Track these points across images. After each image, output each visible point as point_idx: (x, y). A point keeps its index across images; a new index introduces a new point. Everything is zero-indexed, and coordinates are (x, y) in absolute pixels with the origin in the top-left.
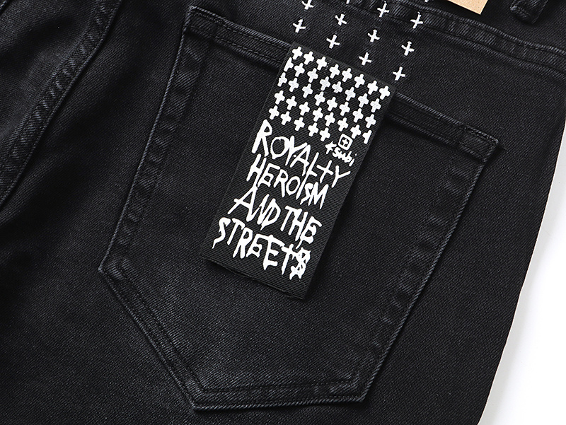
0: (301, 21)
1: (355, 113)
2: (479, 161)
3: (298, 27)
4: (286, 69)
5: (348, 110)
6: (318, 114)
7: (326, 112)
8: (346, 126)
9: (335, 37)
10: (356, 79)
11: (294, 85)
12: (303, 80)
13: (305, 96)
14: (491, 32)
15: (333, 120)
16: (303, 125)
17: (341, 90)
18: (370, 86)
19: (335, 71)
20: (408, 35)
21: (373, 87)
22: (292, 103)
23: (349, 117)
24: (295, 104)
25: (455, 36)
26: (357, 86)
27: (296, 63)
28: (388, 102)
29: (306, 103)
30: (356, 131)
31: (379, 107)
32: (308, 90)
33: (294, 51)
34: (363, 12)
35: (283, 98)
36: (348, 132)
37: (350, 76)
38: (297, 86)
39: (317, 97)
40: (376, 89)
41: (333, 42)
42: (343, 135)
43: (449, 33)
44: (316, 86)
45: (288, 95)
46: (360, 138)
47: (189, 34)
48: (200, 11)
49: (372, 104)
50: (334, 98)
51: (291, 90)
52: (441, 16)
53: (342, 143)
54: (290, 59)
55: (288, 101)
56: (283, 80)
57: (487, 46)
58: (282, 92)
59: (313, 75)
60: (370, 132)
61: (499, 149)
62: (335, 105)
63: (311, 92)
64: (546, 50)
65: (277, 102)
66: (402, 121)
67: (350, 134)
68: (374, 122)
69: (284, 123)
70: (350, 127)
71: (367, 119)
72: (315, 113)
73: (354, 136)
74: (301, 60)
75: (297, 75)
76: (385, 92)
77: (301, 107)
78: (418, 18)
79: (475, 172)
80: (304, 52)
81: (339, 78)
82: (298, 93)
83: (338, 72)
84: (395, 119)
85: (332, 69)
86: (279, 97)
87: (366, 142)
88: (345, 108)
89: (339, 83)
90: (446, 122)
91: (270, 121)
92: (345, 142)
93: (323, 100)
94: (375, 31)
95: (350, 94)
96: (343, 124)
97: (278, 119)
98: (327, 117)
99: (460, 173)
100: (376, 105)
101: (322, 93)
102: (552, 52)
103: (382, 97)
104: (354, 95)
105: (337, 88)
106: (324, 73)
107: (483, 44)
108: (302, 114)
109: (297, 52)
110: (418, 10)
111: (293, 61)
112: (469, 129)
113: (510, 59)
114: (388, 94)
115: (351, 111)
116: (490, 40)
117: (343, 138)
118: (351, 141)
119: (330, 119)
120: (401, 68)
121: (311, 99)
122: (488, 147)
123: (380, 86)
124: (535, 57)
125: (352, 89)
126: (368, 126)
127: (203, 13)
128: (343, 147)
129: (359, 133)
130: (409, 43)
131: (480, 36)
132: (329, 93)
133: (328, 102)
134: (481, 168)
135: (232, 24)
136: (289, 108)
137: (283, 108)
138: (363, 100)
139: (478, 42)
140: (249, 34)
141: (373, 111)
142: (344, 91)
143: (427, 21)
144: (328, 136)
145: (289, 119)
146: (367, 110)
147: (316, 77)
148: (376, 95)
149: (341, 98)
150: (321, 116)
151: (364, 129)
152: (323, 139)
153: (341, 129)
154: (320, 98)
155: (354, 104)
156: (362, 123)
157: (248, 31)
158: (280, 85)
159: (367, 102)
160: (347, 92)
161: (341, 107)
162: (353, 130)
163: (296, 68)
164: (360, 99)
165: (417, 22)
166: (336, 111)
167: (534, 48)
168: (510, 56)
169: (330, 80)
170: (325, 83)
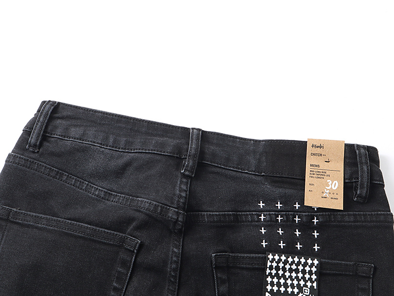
0: (264, 241)
1: (305, 276)
2: (369, 277)
3: (264, 244)
4: (268, 266)
5: (302, 275)
6: (289, 282)
7: (292, 280)
8: (304, 283)
9: (282, 242)
10: (301, 260)
11: (274, 272)
12: (277, 268)
13: (280, 275)
14: (351, 215)
15: (297, 282)
16: (284, 289)
17: (296, 267)
18: (308, 261)
19: (290, 260)
20: (314, 228)
21: (310, 261)
22: (275, 280)
23: (303, 278)
24: (277, 280)
25: (335, 222)
26: (302, 263)
27: (272, 262)
28: (319, 266)
29: (282, 278)
30: (309, 284)
31: (316, 270)
32: (281, 272)
33: (269, 256)
34: (288, 223)
35: (271, 280)
36: (305, 286)
37: (298, 260)
38: (275, 272)
39: (286, 274)
40: (311, 262)
41: (282, 245)
42: (304, 288)
43: (332, 222)
44: (284, 269)
45: (272, 277)
46: (312, 287)
47: (217, 268)
48: (218, 255)
49: (312, 269)
50: (294, 272)
51: (273, 274)
52: (326, 215)
53: (305, 292)
54: (269, 261)
55: (274, 280)
56: (268, 271)
57: (352, 222)
58: (269, 277)
59: (281, 265)
60: (315, 282)
61: (375, 268)
62: (295, 275)
63: (282, 272)
64: (377, 214)
65: (269, 282)
66: (328, 272)
67: (307, 286)
68: (316, 277)
69: (275, 291)
70: (305, 283)
71: (312, 277)
72: (287, 282)
73: (309, 287)
74: (273, 260)
75: (274, 267)
76: (316, 262)
77: (280, 281)
78: (315, 219)
79: (369, 283)
80: (274, 255)
81: (293, 262)
82: (277, 275)
83: (292, 260)
84: (324, 272)
85: (288, 259)
86: (269, 279)
87: (315, 288)
88: (300, 275)
89: (294, 264)
90: (347, 265)
91: (268, 292)
92: (306, 291)
93: (289, 274)
94: (297, 230)
95: (301, 268)
96: (302, 283)
97: (272, 290)
98: (294, 282)
99: (363, 287)
100: (314, 269)
101: (288, 272)
102: (381, 214)
103: (316, 265)
104: (302, 268)
105: (294, 267)
106: (286, 262)
107: (349, 222)
108: (282, 284)
109: (270, 257)
110: (314, 215)
111: (270, 262)
112: (359, 264)
113: (364, 224)
114: (317, 262)
115: (304, 275)
116: (352, 219)
117: (305, 289)
118: (309, 290)
119: (295, 282)
120: (316, 244)
121: (284, 276)
122: (370, 269)
123: (313, 260)
124: (374, 219)
125: (301, 265)
126: (314, 280)
127: (219, 255)
128: (306, 294)
129: (311, 284)
130: (315, 231)
131: (347, 219)
132: (291, 270)
133: (292, 274)
134: (371, 280)
135: (233, 255)
136: (275, 283)
137: (272, 284)
138: (307, 269)
139: (347, 222)
140: (244, 257)
141: (313, 272)
142: (297, 267)
143: (321, 220)
144: (298, 291)
145: (277, 288)
146: (310, 273)
147: (283, 265)
148: (312, 265)
149: (297, 271)
150: (291, 282)
151: (312, 282)
152: (296, 293)
153: (302, 286)
154: (287, 274)
155: (304, 272)
156: (310, 279)
157: (243, 255)
158: (267, 274)
159: (309, 269)
160: (299, 267)
161: (298, 275)
162: (307, 284)
163: (273, 264)
164: (306, 268)
165: (315, 221)
166: (297, 278)
167: (372, 214)
168: (363, 222)
169: (289, 264)
170: (288, 267)
